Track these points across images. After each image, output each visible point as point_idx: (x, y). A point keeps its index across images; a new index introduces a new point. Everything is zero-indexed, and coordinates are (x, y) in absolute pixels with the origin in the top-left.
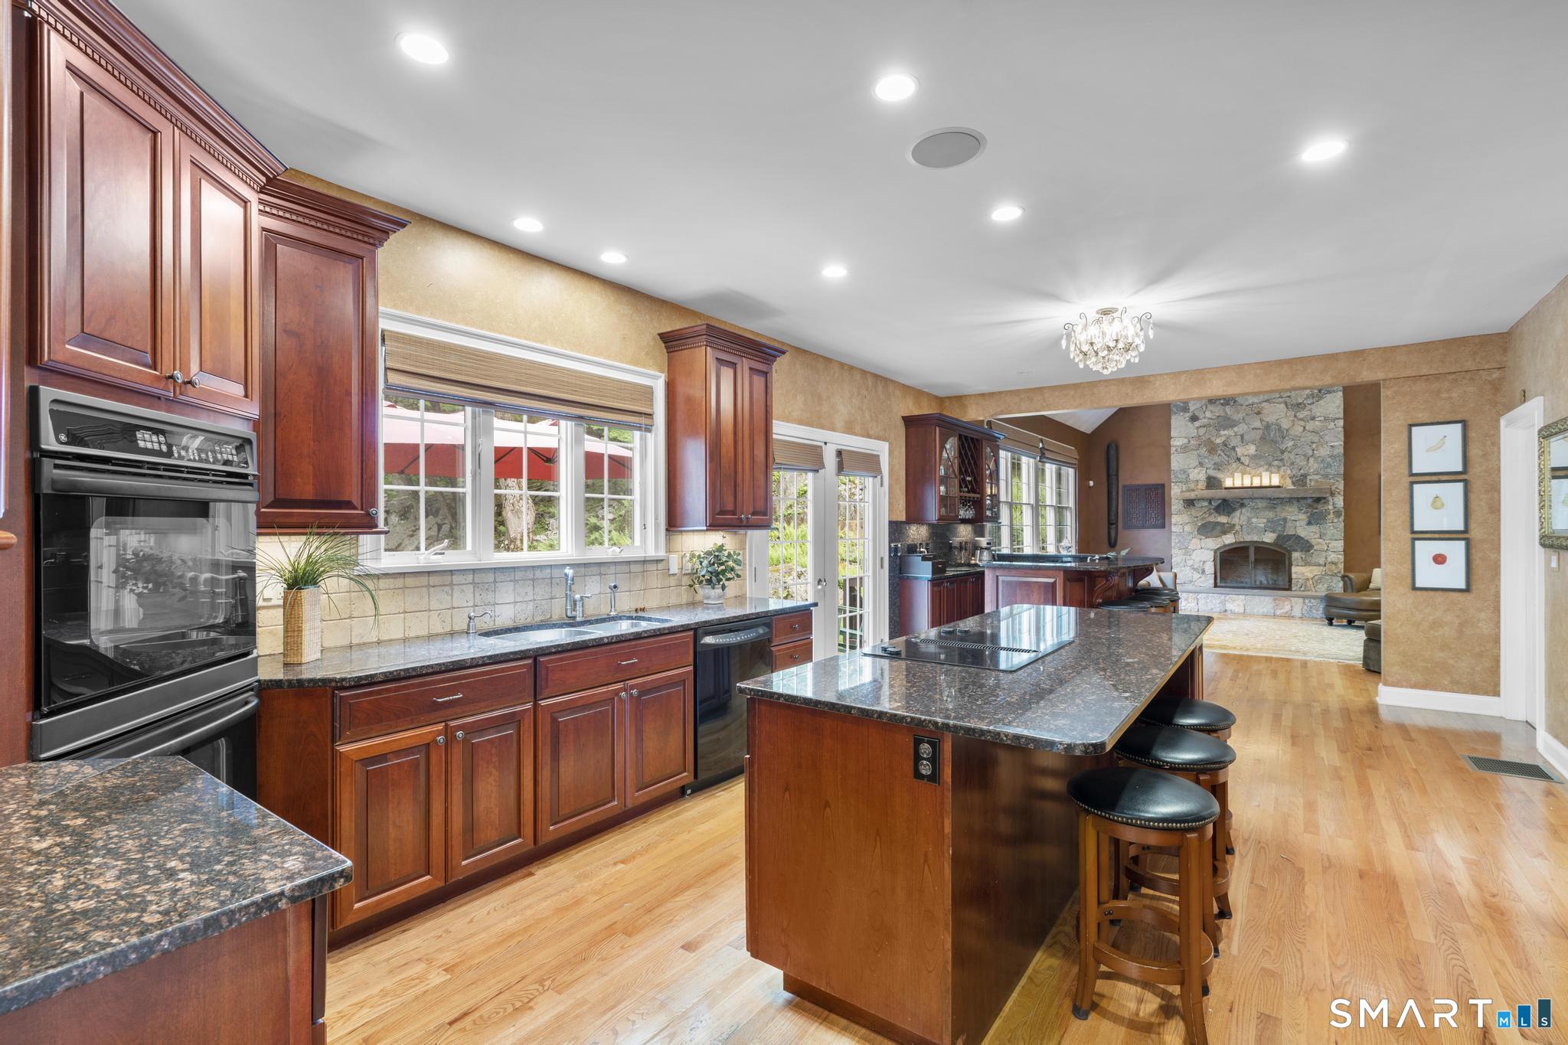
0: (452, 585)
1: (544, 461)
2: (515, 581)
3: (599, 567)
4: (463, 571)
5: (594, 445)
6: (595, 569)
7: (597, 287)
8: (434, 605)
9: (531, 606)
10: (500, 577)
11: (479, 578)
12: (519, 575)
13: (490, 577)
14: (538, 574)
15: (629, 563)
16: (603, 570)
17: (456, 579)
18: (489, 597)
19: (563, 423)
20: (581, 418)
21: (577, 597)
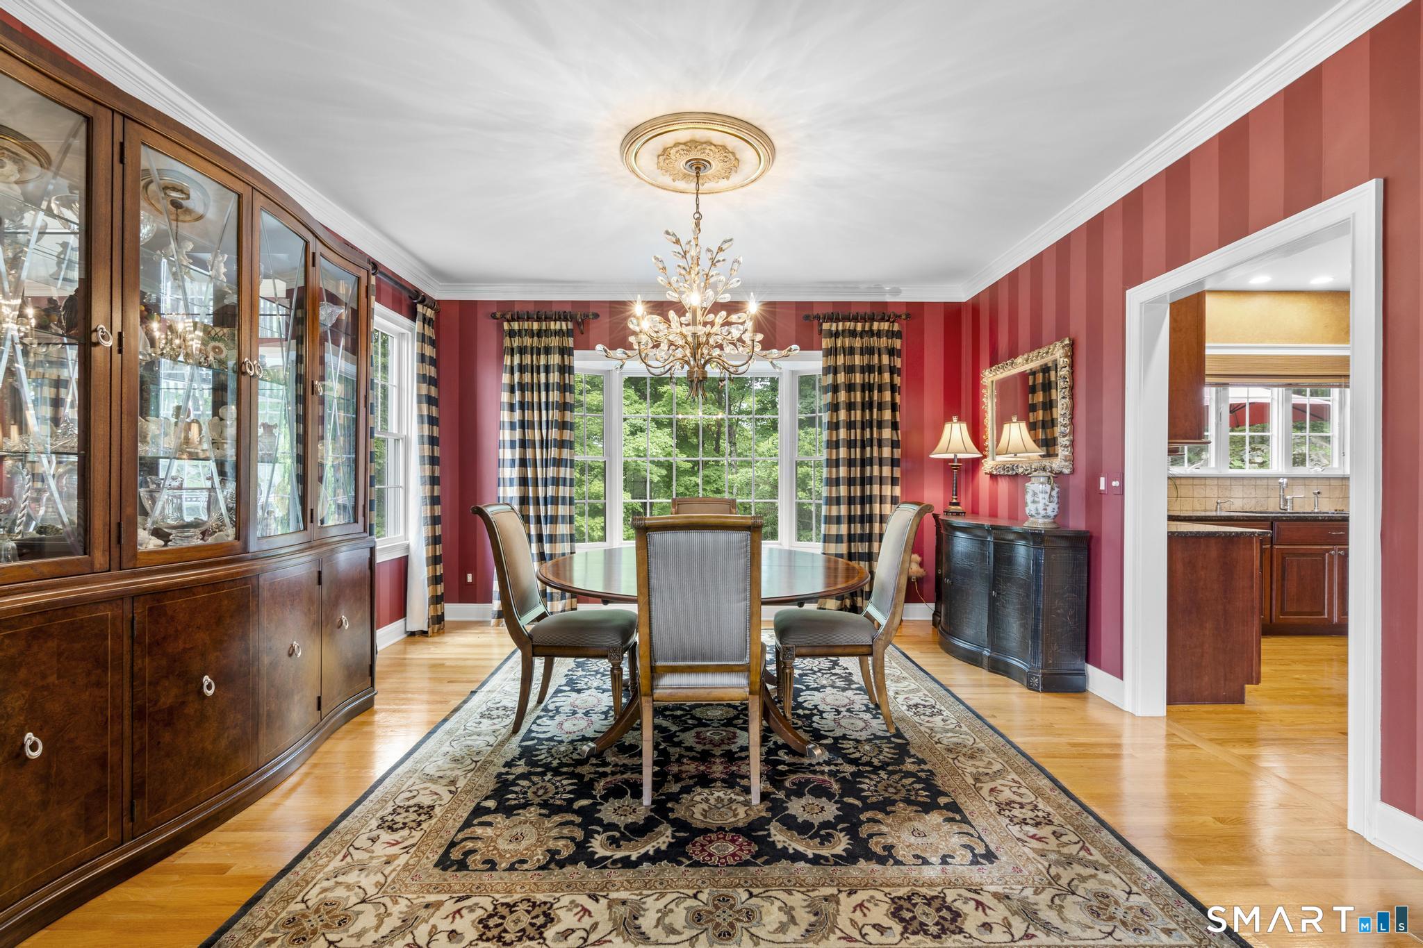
0: (1205, 485)
1: (1260, 413)
2: (1243, 485)
3: (1305, 480)
4: (1212, 478)
5: (1298, 399)
6: (1301, 482)
7: (1303, 298)
8: (1196, 495)
9: (1254, 501)
10: (1233, 482)
11: (1221, 482)
12: (1246, 482)
13: (1228, 482)
14: (1259, 482)
15: (1329, 479)
16: (1307, 482)
17: (1208, 482)
18: (1227, 494)
19: (1275, 389)
20: (1290, 385)
21: (1288, 497)
